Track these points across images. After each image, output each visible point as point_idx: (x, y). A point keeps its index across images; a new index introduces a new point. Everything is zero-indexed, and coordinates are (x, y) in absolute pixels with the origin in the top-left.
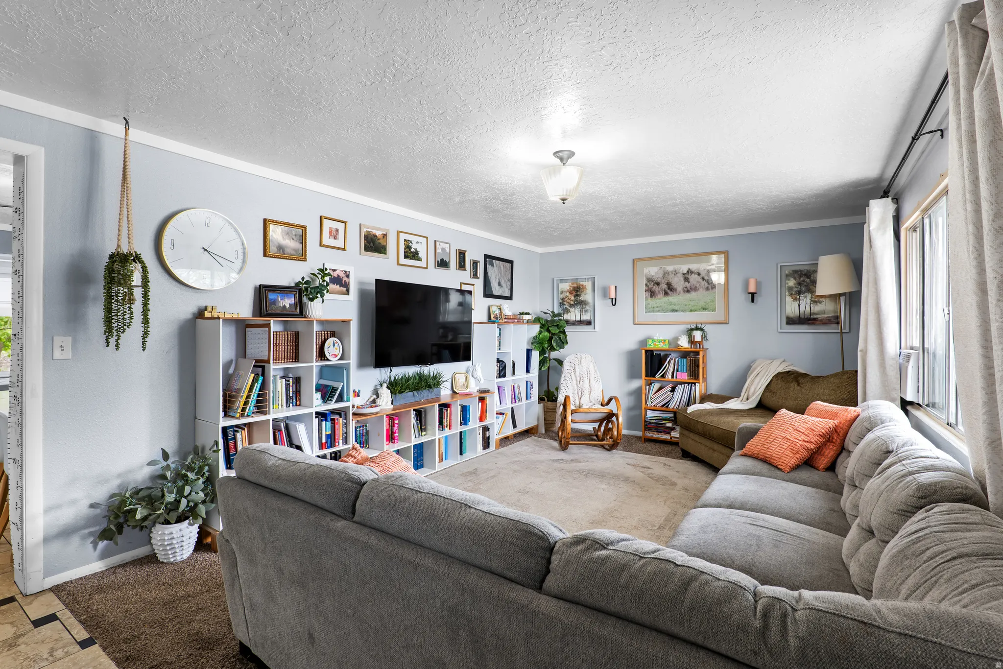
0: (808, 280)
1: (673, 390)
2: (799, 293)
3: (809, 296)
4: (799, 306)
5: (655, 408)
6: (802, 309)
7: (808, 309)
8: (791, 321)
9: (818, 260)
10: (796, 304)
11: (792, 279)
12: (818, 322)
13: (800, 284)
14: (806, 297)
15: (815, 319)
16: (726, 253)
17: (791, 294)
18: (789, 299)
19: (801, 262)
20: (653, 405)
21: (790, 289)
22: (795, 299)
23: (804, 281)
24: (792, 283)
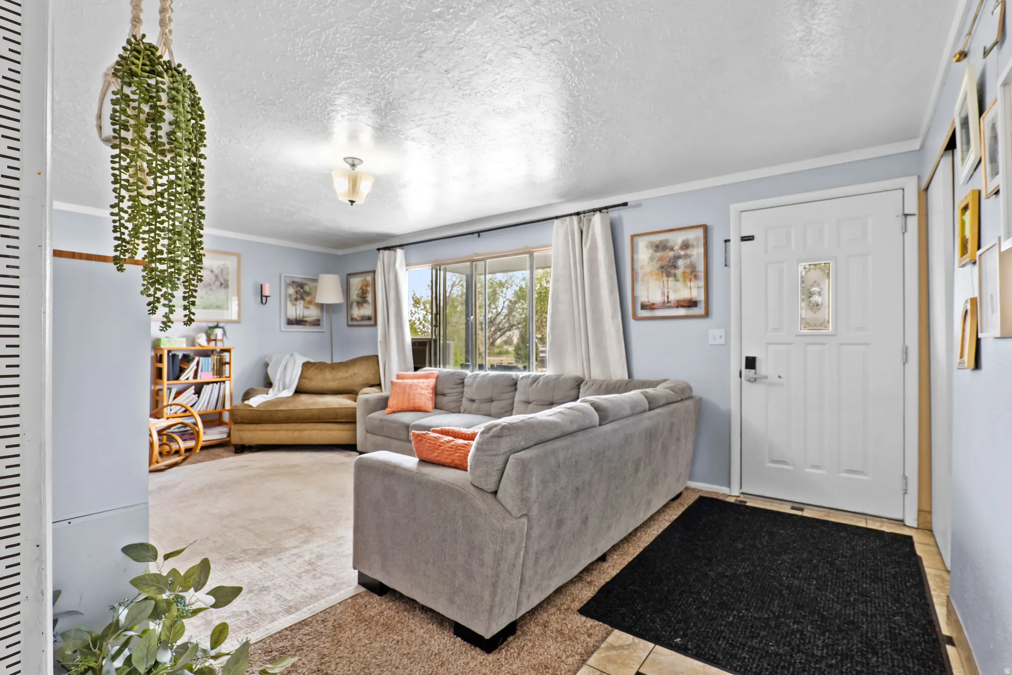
0: (302, 290)
1: (198, 392)
2: (296, 299)
3: (302, 302)
4: (296, 310)
5: (175, 415)
6: (298, 313)
7: (302, 313)
8: (290, 322)
9: (318, 276)
10: (294, 308)
11: (291, 288)
12: (308, 324)
13: (297, 293)
14: (300, 303)
15: (306, 321)
16: (238, 256)
17: (291, 300)
18: (289, 304)
19: (298, 275)
20: (172, 412)
21: (290, 296)
22: (294, 305)
23: (299, 291)
24: (291, 291)
